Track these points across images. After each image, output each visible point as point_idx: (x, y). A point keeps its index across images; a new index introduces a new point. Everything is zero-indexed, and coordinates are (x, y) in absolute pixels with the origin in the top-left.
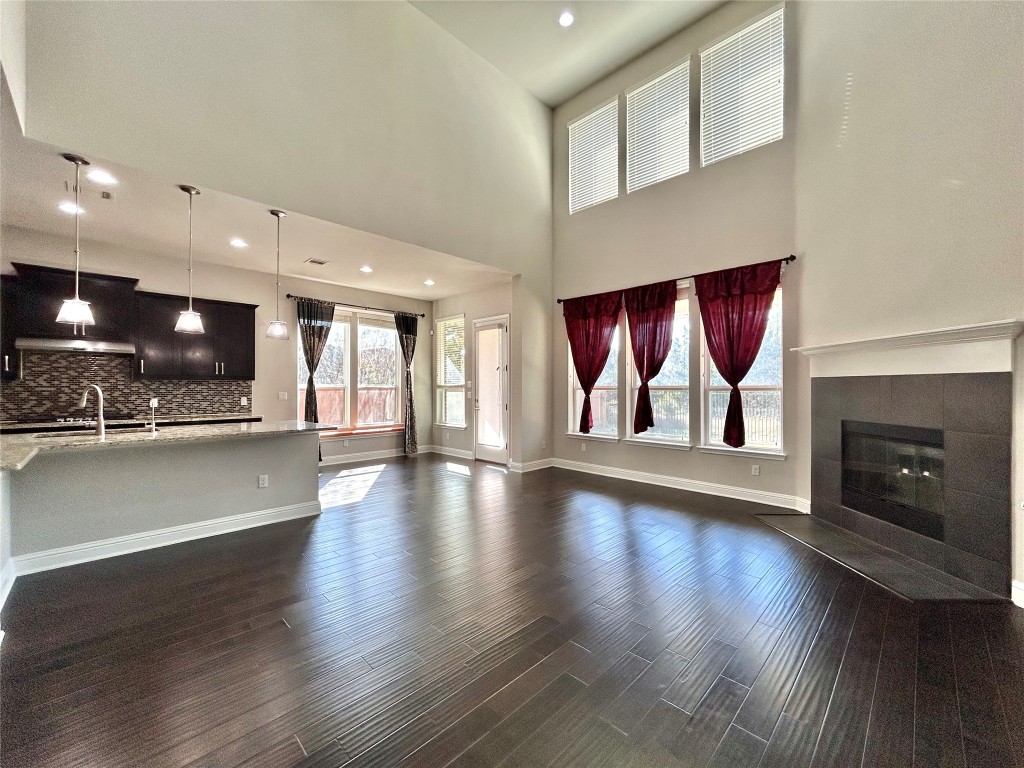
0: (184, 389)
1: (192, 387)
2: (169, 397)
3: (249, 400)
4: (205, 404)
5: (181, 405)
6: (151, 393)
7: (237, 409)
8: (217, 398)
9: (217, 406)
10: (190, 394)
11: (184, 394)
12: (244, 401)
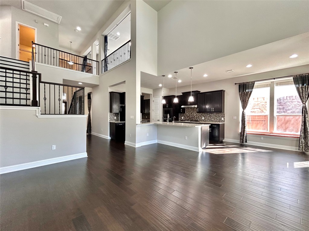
0: (209, 115)
1: (210, 115)
2: (206, 117)
3: (224, 118)
4: (213, 119)
5: (208, 119)
6: (203, 116)
7: (221, 121)
8: (216, 118)
9: (216, 120)
10: (210, 116)
11: (209, 116)
12: (223, 119)
